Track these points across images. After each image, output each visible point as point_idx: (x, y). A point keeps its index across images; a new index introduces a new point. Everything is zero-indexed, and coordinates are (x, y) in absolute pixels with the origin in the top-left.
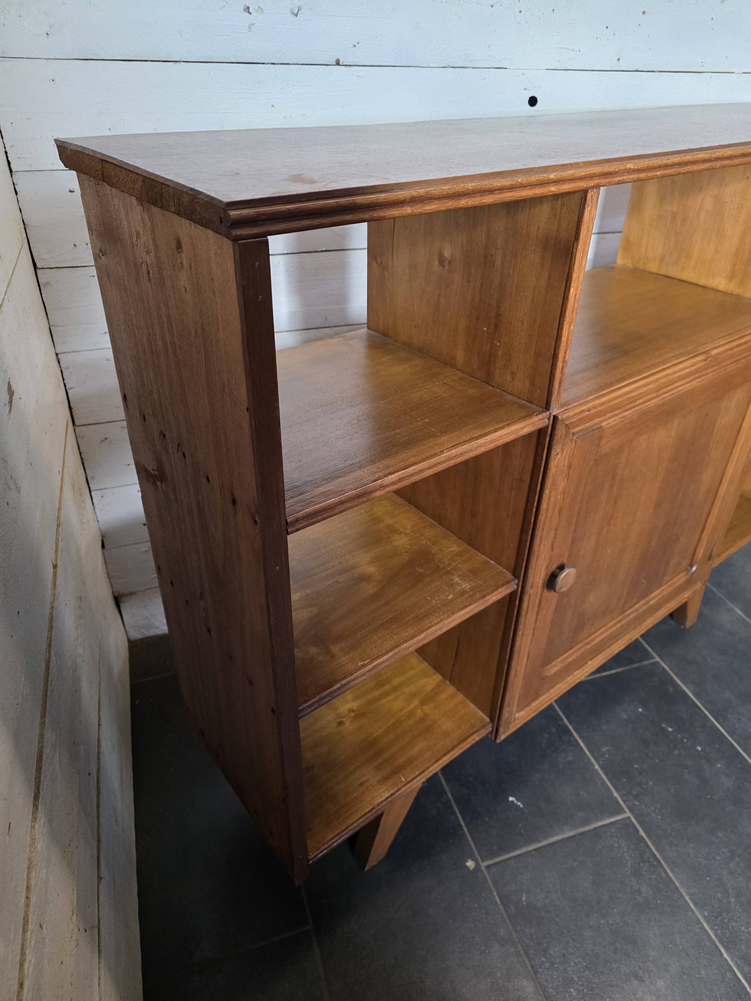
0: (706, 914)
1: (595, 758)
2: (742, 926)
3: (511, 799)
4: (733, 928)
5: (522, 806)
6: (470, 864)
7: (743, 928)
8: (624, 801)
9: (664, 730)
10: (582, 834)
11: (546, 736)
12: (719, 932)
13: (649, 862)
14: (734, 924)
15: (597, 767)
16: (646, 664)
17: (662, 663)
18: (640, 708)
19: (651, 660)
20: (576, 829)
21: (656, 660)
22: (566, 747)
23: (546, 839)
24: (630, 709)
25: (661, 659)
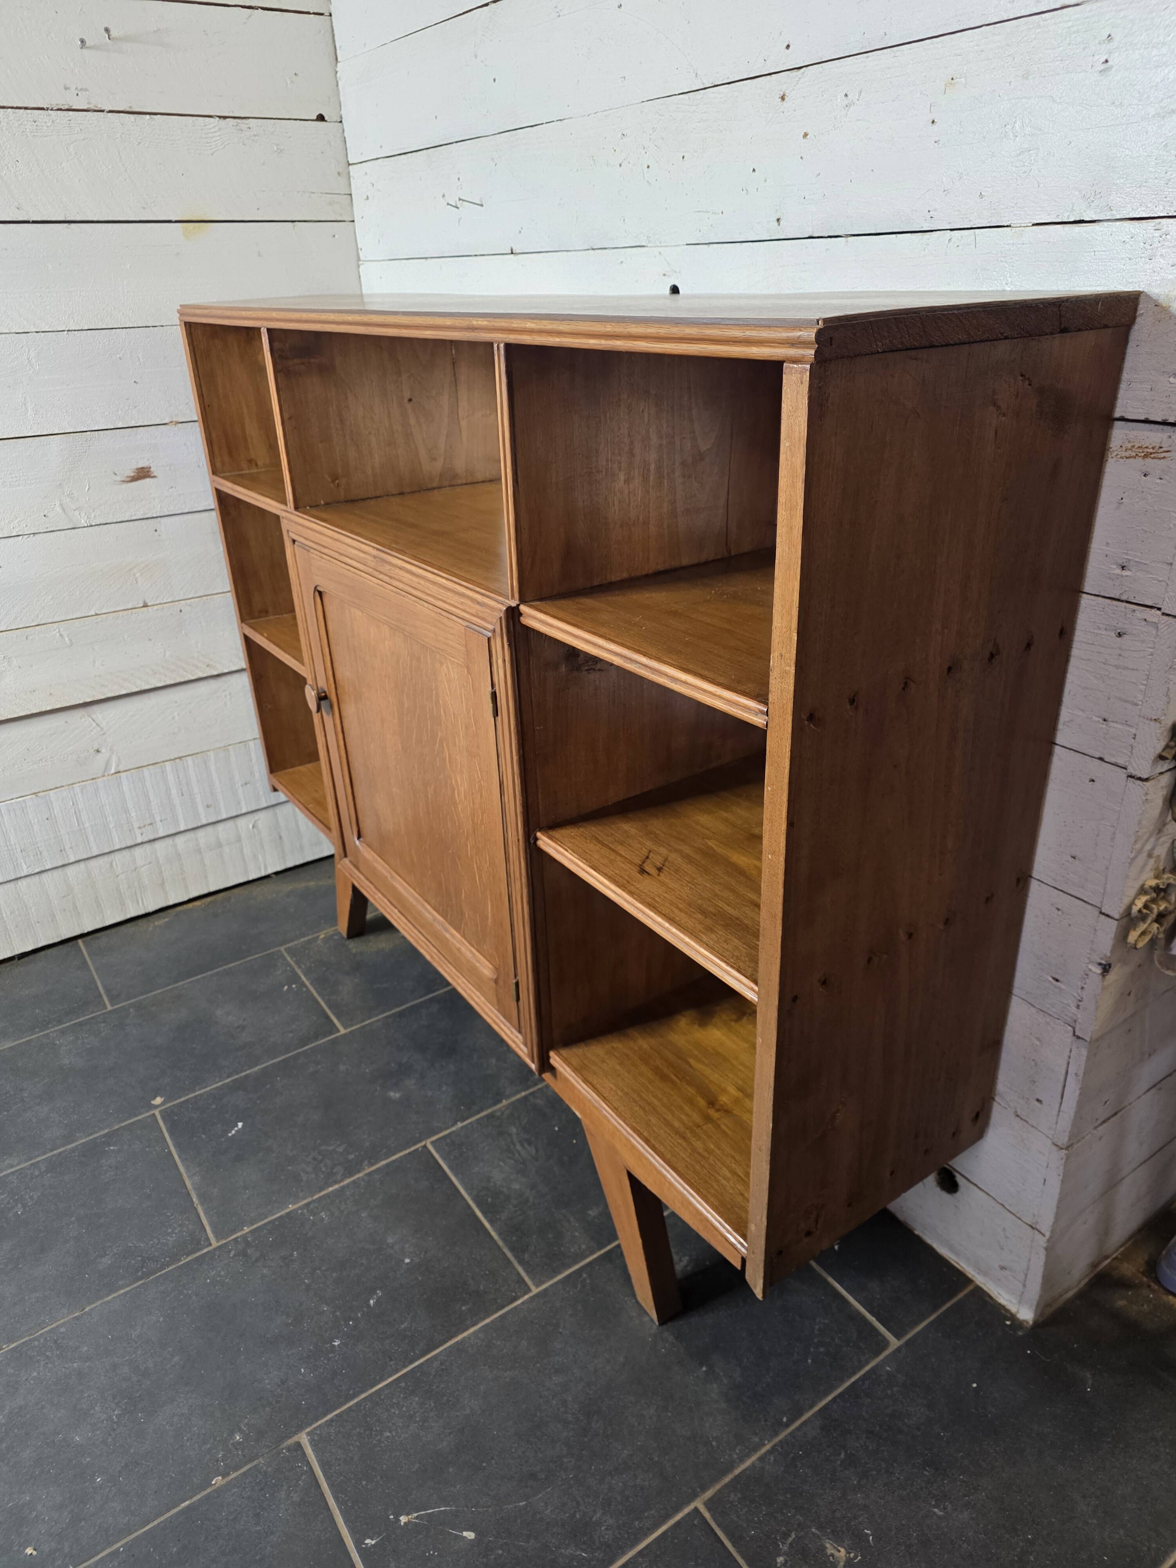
0: (62, 1330)
1: (307, 1205)
2: (39, 1373)
3: (240, 1124)
5: (229, 1135)
6: (158, 1100)
7: (35, 1374)
8: (235, 1239)
9: (372, 1293)
10: (189, 1196)
11: (340, 1149)
12: (37, 1344)
13: (142, 1267)
14: (42, 1363)
15: (291, 1208)
16: (519, 1274)
17: (526, 1297)
18: (412, 1260)
19: (532, 1279)
20: (195, 1189)
21: (532, 1287)
22: (323, 1172)
23: (182, 1161)
24: (407, 1246)
25: (537, 1295)
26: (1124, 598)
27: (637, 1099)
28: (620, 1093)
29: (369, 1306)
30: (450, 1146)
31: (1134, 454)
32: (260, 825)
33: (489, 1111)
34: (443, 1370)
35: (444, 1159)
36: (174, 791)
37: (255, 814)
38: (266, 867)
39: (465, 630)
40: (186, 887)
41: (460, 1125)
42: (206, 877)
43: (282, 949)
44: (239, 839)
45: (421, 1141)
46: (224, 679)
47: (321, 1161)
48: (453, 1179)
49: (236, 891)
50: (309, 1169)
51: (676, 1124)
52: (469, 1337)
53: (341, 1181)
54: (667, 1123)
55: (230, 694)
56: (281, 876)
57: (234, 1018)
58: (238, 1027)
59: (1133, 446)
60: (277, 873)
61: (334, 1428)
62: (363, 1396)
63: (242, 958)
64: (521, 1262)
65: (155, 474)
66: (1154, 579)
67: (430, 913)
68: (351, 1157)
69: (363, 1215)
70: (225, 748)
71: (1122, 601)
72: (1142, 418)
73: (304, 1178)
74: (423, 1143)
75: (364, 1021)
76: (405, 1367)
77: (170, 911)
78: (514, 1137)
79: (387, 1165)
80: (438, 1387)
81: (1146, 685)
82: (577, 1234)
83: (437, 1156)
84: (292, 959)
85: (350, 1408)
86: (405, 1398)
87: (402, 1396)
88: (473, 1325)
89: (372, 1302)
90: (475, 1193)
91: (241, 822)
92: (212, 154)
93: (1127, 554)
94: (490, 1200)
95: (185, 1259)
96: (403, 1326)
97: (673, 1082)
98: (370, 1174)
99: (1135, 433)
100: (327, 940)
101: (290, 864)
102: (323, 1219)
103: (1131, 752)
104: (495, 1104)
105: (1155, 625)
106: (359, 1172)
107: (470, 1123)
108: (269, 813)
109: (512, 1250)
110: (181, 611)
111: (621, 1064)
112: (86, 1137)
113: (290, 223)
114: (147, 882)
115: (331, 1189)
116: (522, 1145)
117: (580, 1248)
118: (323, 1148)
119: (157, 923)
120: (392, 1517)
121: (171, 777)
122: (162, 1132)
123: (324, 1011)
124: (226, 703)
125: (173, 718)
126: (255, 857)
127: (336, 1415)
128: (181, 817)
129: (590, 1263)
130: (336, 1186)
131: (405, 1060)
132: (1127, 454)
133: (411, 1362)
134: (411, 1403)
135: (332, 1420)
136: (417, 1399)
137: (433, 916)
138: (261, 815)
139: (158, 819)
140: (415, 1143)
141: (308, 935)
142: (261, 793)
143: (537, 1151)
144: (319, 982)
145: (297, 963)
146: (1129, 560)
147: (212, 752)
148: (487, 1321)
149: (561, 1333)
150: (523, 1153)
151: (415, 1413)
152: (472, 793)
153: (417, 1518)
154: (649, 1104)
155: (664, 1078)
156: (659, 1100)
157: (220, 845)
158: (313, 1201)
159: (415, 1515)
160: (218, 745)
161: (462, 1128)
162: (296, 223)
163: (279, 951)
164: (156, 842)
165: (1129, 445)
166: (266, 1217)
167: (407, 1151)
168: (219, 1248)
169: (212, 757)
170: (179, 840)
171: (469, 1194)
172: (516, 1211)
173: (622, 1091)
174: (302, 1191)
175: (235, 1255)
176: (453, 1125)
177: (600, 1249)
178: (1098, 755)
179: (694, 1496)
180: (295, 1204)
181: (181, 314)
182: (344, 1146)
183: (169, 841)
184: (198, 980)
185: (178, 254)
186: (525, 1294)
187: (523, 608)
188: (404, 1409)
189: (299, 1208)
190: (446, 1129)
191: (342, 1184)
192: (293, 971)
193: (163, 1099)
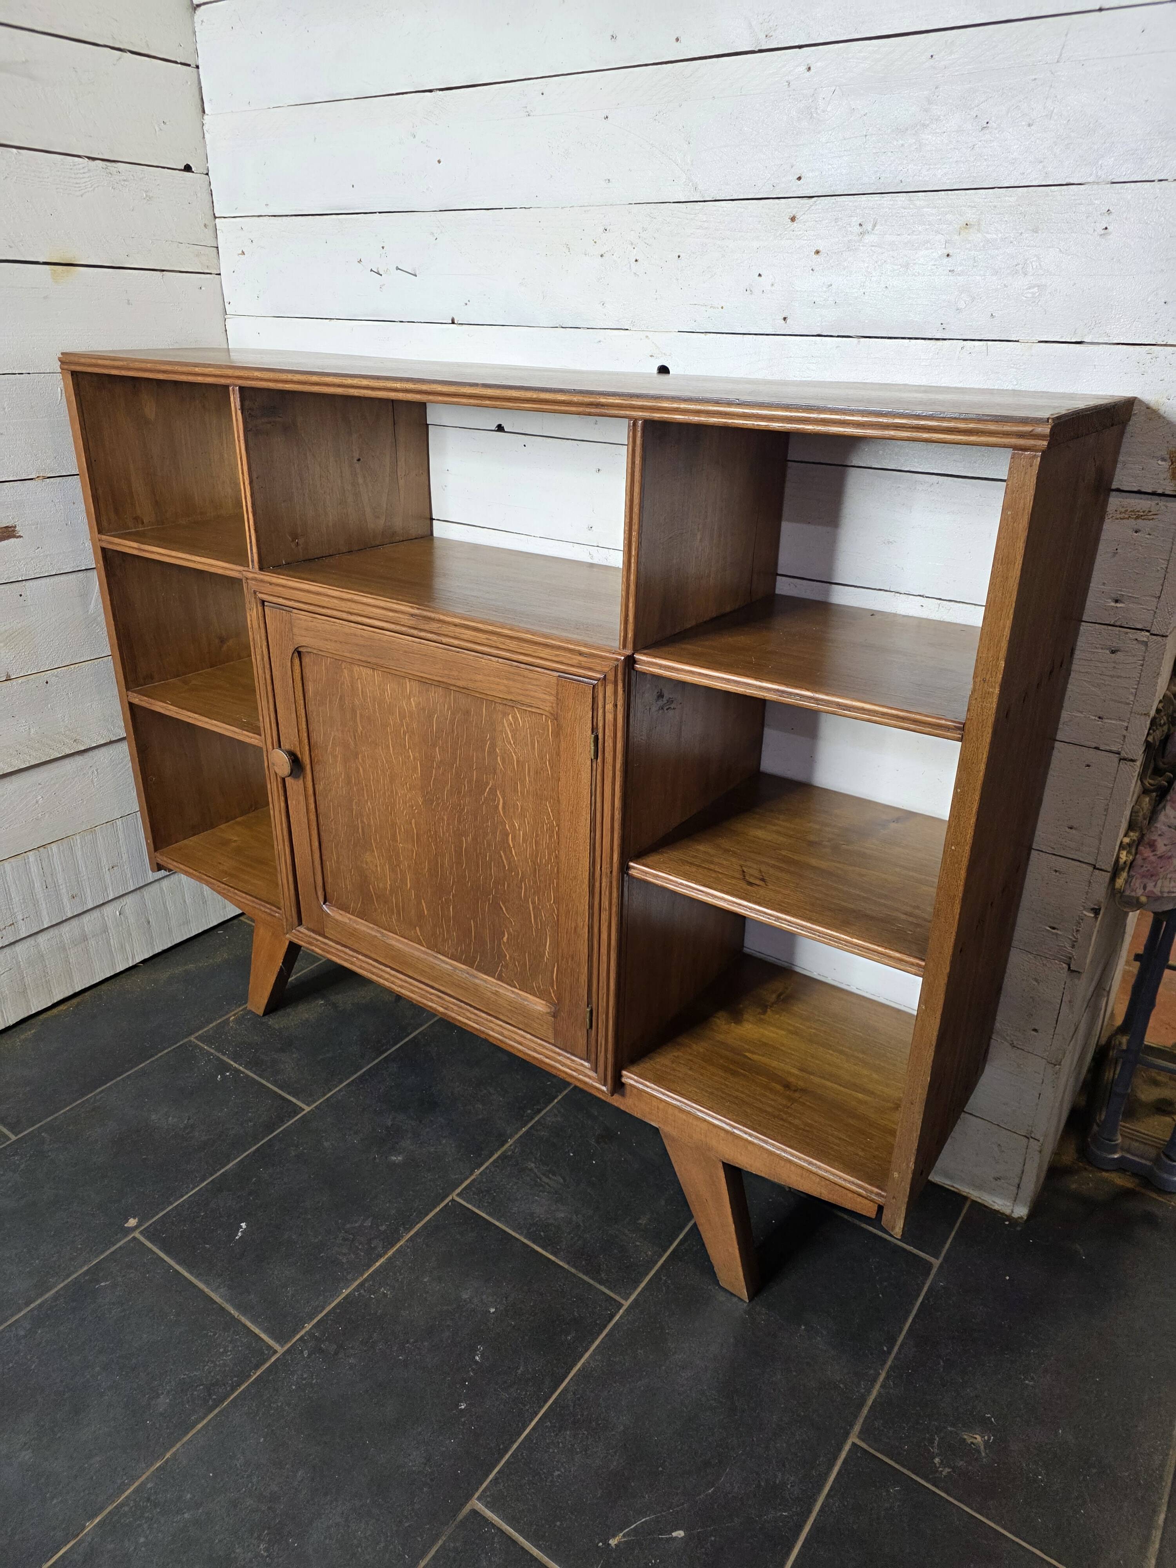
0: (149, 1485)
1: (362, 1285)
2: (146, 1537)
3: (243, 1225)
4: (140, 1526)
5: (237, 1238)
6: (132, 1222)
7: (142, 1540)
8: (301, 1338)
9: (473, 1350)
10: (223, 1309)
11: (368, 1223)
12: (126, 1509)
13: (209, 1395)
14: (145, 1526)
15: (345, 1292)
16: (604, 1293)
17: (621, 1311)
18: (496, 1309)
19: (619, 1294)
20: (227, 1301)
21: (623, 1302)
22: (361, 1250)
23: (197, 1277)
24: (484, 1297)
25: (631, 1307)
26: (1118, 623)
27: (724, 1096)
28: (707, 1094)
29: (476, 1362)
30: (476, 1192)
31: (1127, 516)
32: (127, 911)
33: (499, 1153)
34: (579, 1399)
35: (479, 1208)
36: (37, 885)
37: (121, 900)
38: (133, 957)
39: (558, 680)
40: (50, 991)
41: (477, 1172)
42: (71, 978)
43: (192, 1038)
44: (105, 929)
45: (447, 1196)
46: (91, 754)
47: (353, 1240)
48: (497, 1223)
49: (103, 987)
50: (345, 1251)
51: (769, 1110)
52: (587, 1362)
53: (385, 1253)
54: (762, 1111)
55: (97, 770)
56: (149, 963)
57: (175, 1120)
58: (185, 1128)
59: (1127, 511)
60: (144, 962)
61: (502, 1484)
62: (515, 1446)
63: (152, 1056)
64: (600, 1283)
65: (20, 534)
66: (1144, 609)
67: (447, 963)
68: (383, 1228)
69: (425, 1280)
70: (92, 830)
71: (1116, 626)
72: (1135, 489)
73: (344, 1261)
74: (450, 1198)
75: (325, 1095)
76: (541, 1407)
77: (33, 1021)
78: (536, 1170)
79: (424, 1227)
80: (582, 1415)
81: (1136, 689)
82: (638, 1243)
83: (470, 1206)
84: (210, 1047)
85: (507, 1462)
86: (557, 1435)
87: (552, 1434)
88: (586, 1351)
89: (477, 1358)
90: (525, 1232)
91: (108, 910)
92: (82, 196)
93: (1121, 591)
94: (542, 1234)
95: (255, 1374)
96: (519, 1371)
97: (744, 1076)
98: (411, 1239)
99: (1128, 500)
100: (239, 1021)
101: (157, 950)
102: (385, 1295)
103: (1124, 741)
104: (503, 1145)
105: (1146, 644)
106: (399, 1240)
107: (487, 1168)
108: (136, 896)
109: (586, 1273)
110: (47, 683)
111: (691, 1069)
112: (63, 1281)
113: (158, 273)
114: (7, 992)
115: (378, 1264)
116: (548, 1177)
117: (647, 1255)
118: (348, 1226)
119: (23, 1037)
120: (600, 1544)
121: (34, 869)
122: (154, 1253)
123: (275, 1092)
124: (92, 781)
125: (37, 802)
126: (122, 947)
127: (498, 1472)
128: (44, 913)
129: (663, 1265)
130: (382, 1260)
131: (389, 1123)
132: (1122, 516)
133: (546, 1402)
134: (565, 1437)
135: (496, 1479)
136: (568, 1433)
137: (451, 965)
138: (128, 900)
139: (20, 917)
140: (442, 1200)
141: (216, 1019)
142: (129, 875)
143: (564, 1178)
144: (254, 1064)
145: (218, 1049)
146: (1123, 595)
147: (78, 837)
148: (597, 1342)
149: (668, 1334)
150: (551, 1183)
151: (573, 1445)
152: (537, 835)
153: (624, 1536)
154: (736, 1098)
155: (734, 1073)
156: (742, 1092)
157: (85, 938)
158: (366, 1280)
159: (621, 1534)
160: (84, 828)
161: (480, 1174)
162: (164, 273)
163: (190, 1041)
164: (17, 944)
165: (1123, 510)
166: (324, 1308)
167: (438, 1209)
168: (288, 1351)
169: (79, 841)
170: (42, 939)
171: (520, 1234)
172: (572, 1238)
173: (707, 1091)
174: (348, 1273)
175: (309, 1355)
176: (471, 1174)
177: (665, 1251)
178: (1094, 745)
179: (847, 1434)
180: (348, 1287)
181: (62, 362)
182: (370, 1219)
183: (31, 941)
184: (110, 1088)
185: (45, 298)
186: (619, 1309)
187: (637, 656)
188: (561, 1445)
189: (354, 1290)
190: (466, 1179)
191: (386, 1257)
192: (218, 1059)
193: (136, 1220)
